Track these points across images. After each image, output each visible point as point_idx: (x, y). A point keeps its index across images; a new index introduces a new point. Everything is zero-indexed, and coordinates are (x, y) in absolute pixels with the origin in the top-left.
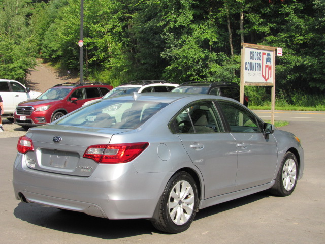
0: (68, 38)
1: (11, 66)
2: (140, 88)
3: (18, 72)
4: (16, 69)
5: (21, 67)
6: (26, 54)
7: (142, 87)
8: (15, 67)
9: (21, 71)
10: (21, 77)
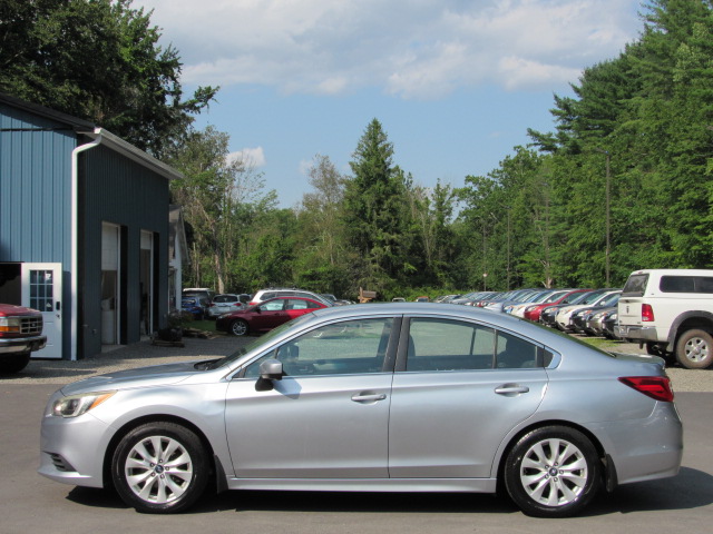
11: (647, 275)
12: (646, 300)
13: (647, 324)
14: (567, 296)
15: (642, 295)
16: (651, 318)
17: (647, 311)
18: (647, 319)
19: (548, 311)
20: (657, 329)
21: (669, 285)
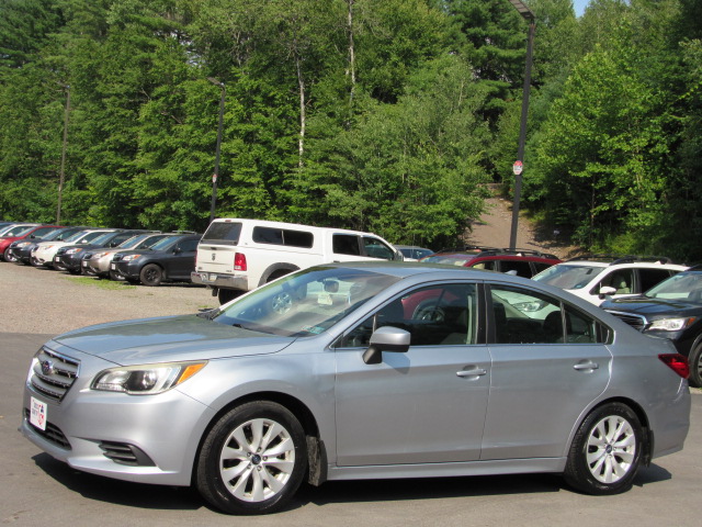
0: (555, 161)
1: (432, 209)
2: (604, 268)
3: (443, 223)
4: (440, 217)
5: (451, 214)
6: (465, 188)
7: (609, 268)
8: (439, 213)
9: (451, 222)
10: (448, 233)
11: (240, 225)
12: (239, 249)
13: (239, 273)
14: (35, 231)
15: (236, 244)
16: (244, 268)
17: (240, 260)
18: (239, 267)
19: (20, 245)
20: (248, 279)
21: (261, 236)
